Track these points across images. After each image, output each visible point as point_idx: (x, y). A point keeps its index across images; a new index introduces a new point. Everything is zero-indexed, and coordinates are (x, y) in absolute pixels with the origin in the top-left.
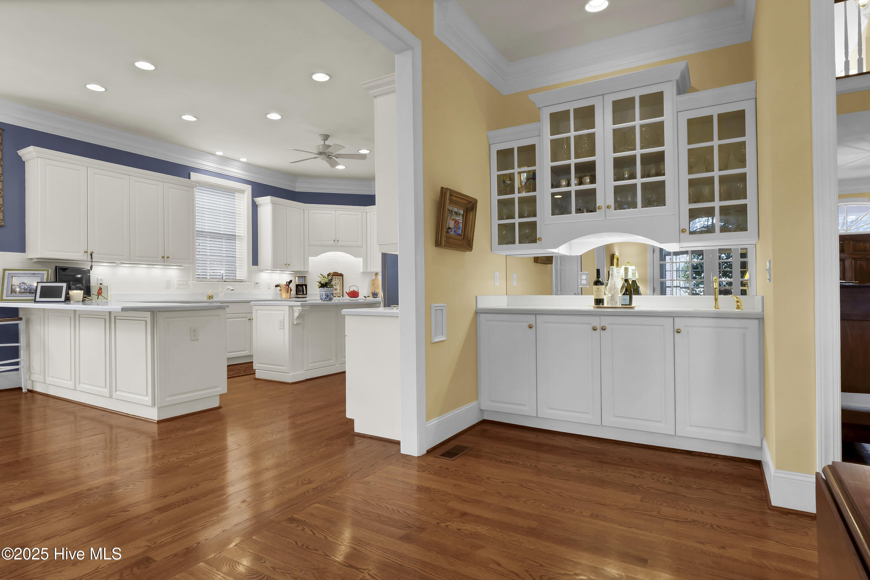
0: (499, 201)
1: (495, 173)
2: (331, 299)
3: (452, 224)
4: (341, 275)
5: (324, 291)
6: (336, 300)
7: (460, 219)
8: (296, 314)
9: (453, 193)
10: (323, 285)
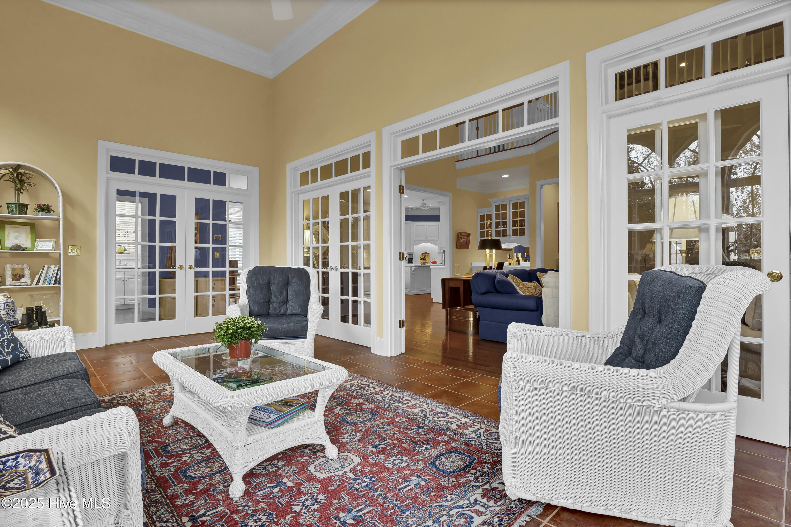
0: (481, 232)
1: (480, 222)
2: (425, 264)
3: (462, 241)
4: (429, 254)
5: (422, 261)
6: (426, 265)
7: (465, 240)
8: (413, 270)
9: (461, 233)
10: (422, 259)
